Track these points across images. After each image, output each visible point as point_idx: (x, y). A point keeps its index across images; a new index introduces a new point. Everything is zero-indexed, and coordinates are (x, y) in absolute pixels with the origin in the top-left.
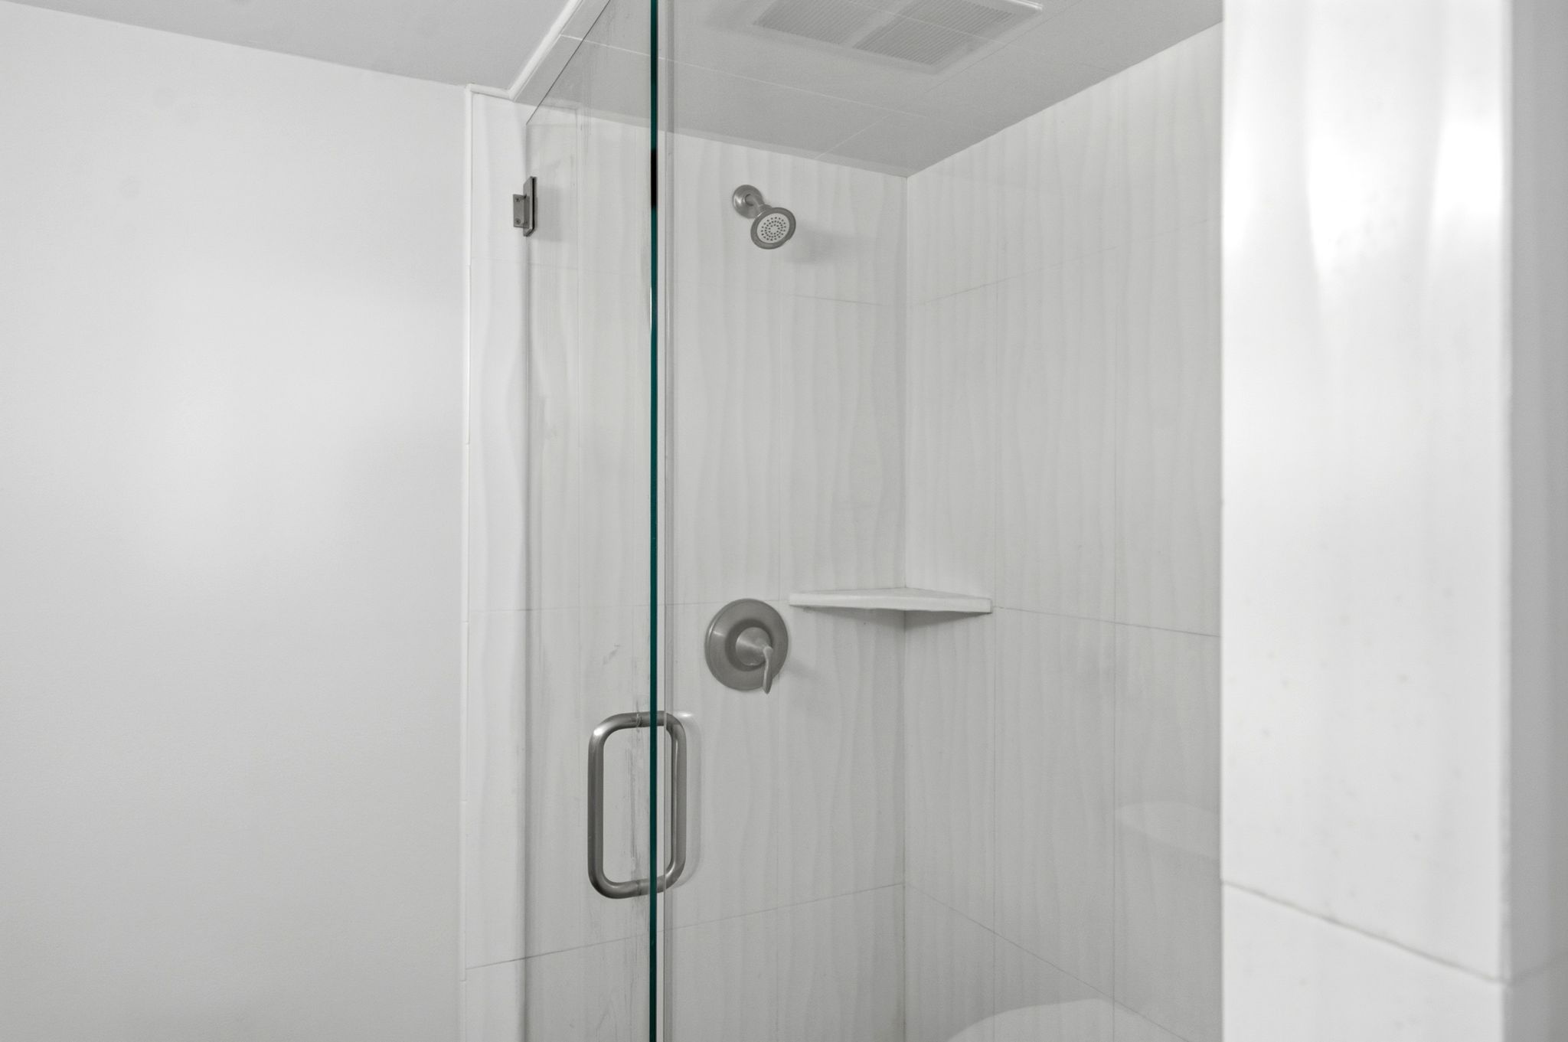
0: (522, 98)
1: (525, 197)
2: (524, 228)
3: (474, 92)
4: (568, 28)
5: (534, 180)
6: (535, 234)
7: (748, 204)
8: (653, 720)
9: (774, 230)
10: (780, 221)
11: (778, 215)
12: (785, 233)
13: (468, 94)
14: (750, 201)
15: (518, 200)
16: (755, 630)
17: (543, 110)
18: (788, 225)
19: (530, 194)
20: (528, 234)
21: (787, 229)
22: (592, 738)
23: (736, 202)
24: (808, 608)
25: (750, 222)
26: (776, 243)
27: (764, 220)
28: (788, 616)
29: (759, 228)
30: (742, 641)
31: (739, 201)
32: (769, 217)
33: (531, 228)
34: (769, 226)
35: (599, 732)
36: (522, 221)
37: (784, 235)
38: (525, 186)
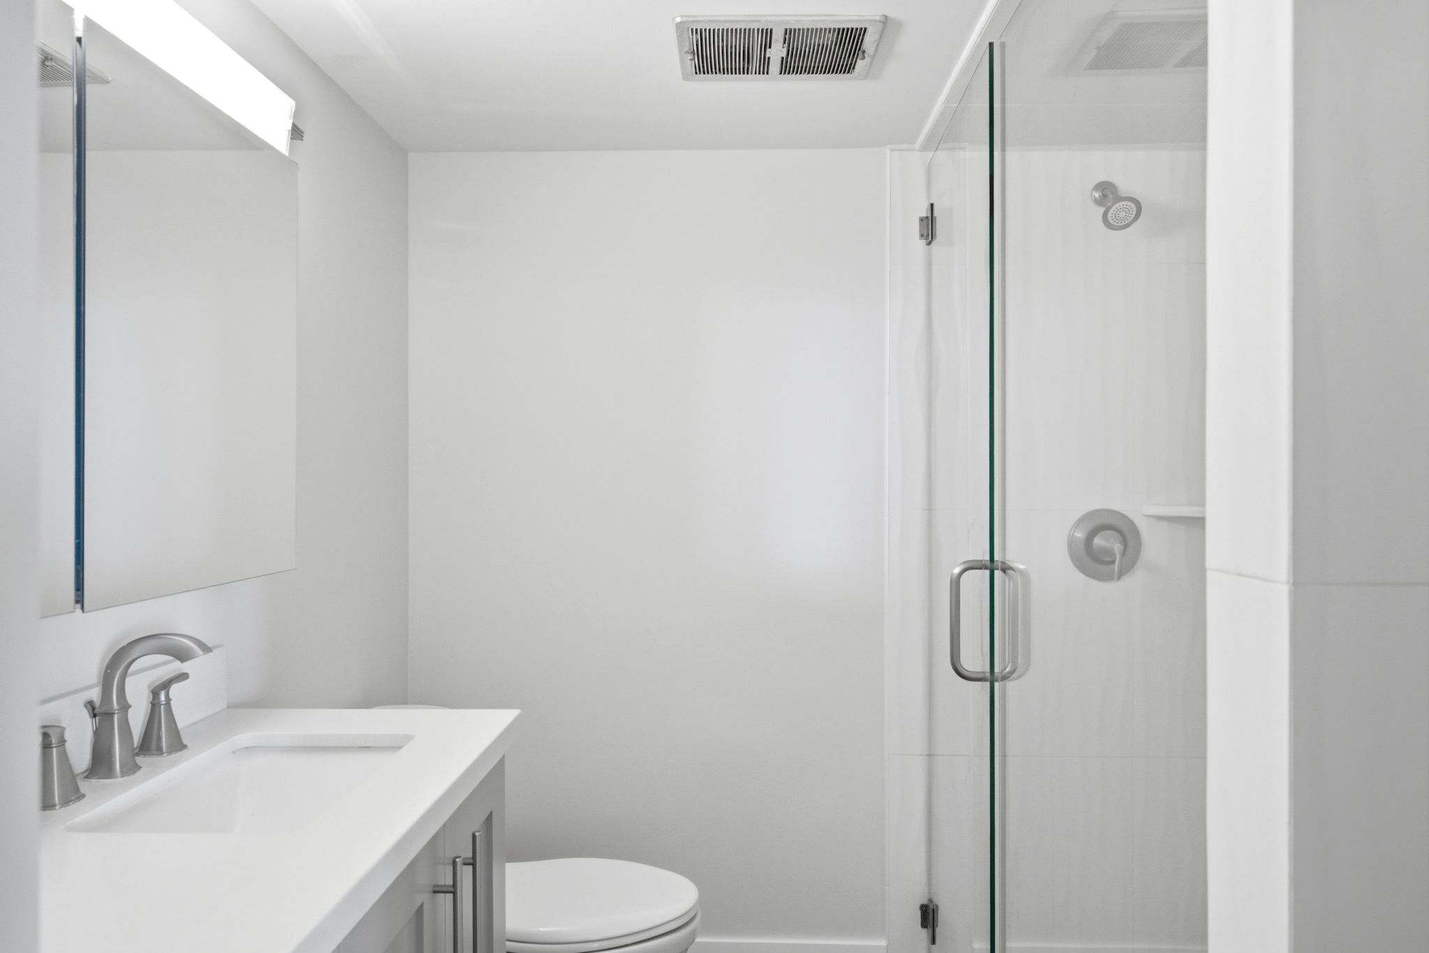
0: (924, 148)
1: (927, 217)
2: (926, 239)
3: (892, 150)
4: (948, 100)
5: (932, 205)
6: (934, 242)
7: (1105, 196)
8: (991, 566)
9: (1122, 214)
10: (1127, 207)
11: (1129, 203)
12: (1133, 216)
13: (888, 151)
14: (1107, 193)
15: (922, 220)
16: (1109, 532)
17: (939, 153)
18: (1134, 209)
19: (929, 215)
20: (929, 244)
21: (1134, 213)
22: (952, 575)
23: (1095, 197)
24: (1160, 518)
25: (1102, 210)
26: (1125, 225)
27: (1113, 208)
28: (1141, 524)
29: (1110, 215)
30: (1098, 541)
31: (1097, 195)
32: (1117, 205)
33: (930, 239)
34: (1118, 212)
35: (957, 571)
36: (925, 234)
37: (1132, 218)
38: (927, 209)
